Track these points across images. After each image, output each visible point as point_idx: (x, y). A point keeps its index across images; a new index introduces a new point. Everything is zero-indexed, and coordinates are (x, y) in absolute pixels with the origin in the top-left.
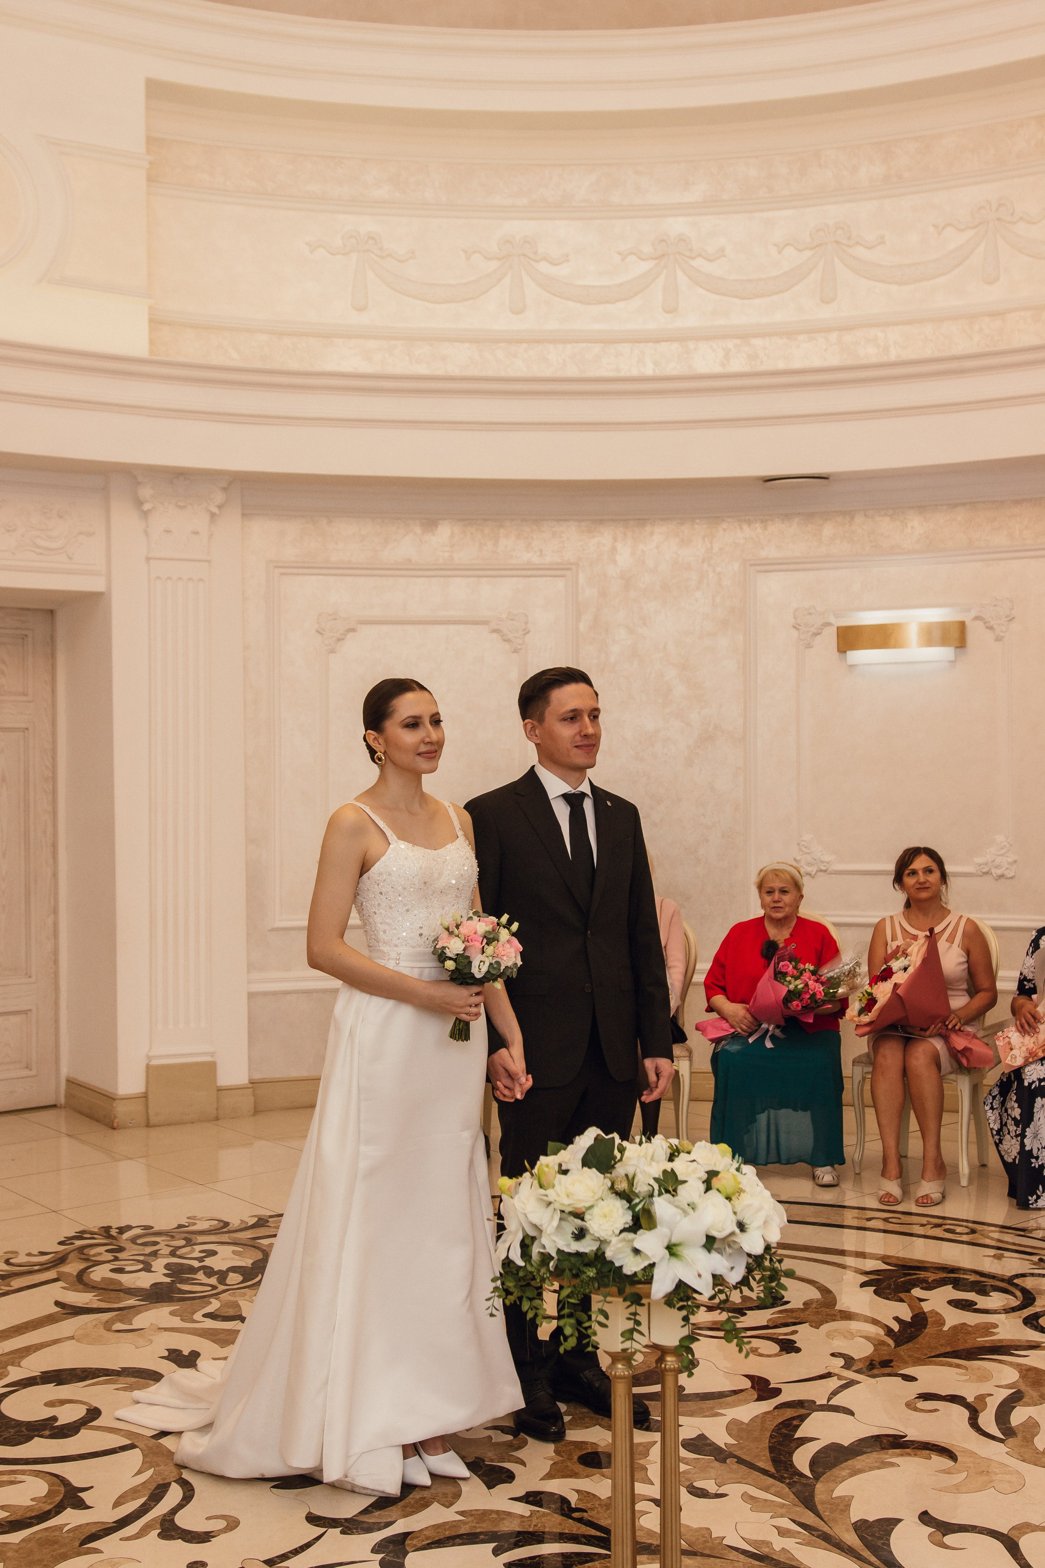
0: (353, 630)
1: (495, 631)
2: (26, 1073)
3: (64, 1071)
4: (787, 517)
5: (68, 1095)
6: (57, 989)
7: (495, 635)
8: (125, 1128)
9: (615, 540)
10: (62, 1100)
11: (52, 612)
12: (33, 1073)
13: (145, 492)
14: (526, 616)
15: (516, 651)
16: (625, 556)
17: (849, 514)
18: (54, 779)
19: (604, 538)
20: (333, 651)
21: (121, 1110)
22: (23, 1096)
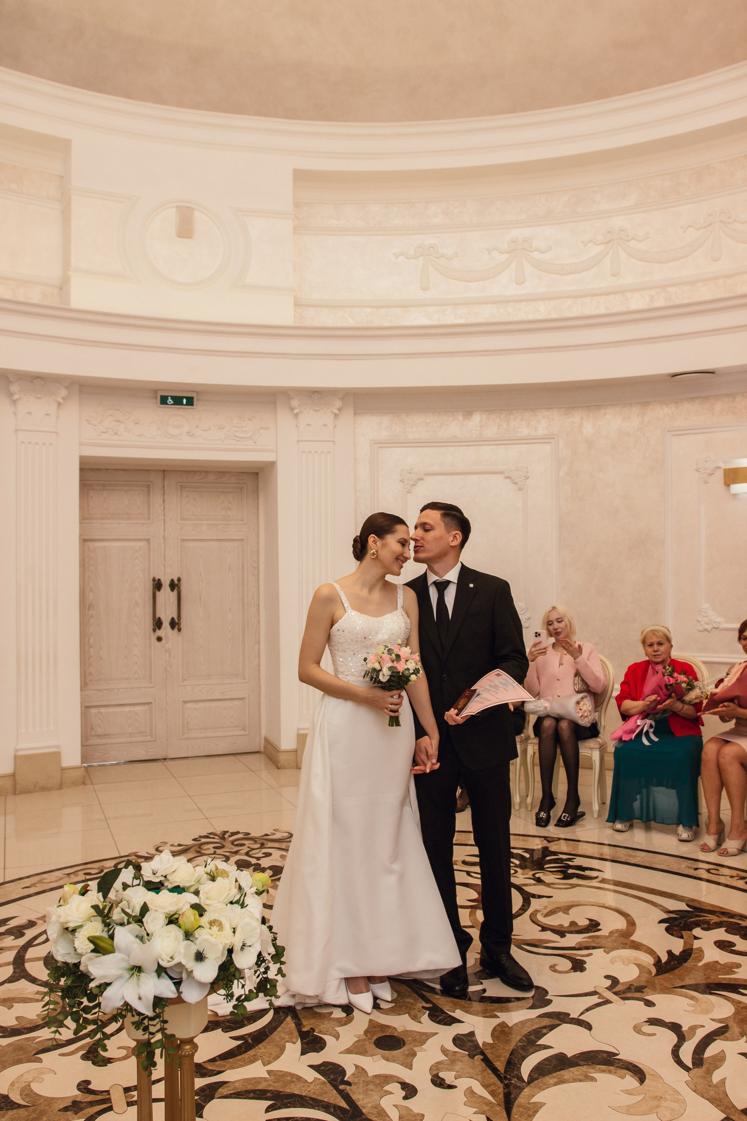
0: (421, 479)
1: (507, 477)
2: (243, 733)
3: (263, 733)
4: (692, 399)
5: (265, 747)
6: (260, 687)
7: (508, 480)
8: (285, 768)
9: (582, 419)
10: (262, 750)
11: (257, 473)
12: (247, 733)
13: (295, 403)
14: (527, 468)
15: (520, 490)
16: (588, 428)
17: (733, 396)
18: (258, 567)
19: (576, 417)
20: (409, 492)
21: (282, 758)
22: (242, 745)
